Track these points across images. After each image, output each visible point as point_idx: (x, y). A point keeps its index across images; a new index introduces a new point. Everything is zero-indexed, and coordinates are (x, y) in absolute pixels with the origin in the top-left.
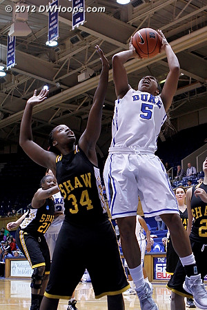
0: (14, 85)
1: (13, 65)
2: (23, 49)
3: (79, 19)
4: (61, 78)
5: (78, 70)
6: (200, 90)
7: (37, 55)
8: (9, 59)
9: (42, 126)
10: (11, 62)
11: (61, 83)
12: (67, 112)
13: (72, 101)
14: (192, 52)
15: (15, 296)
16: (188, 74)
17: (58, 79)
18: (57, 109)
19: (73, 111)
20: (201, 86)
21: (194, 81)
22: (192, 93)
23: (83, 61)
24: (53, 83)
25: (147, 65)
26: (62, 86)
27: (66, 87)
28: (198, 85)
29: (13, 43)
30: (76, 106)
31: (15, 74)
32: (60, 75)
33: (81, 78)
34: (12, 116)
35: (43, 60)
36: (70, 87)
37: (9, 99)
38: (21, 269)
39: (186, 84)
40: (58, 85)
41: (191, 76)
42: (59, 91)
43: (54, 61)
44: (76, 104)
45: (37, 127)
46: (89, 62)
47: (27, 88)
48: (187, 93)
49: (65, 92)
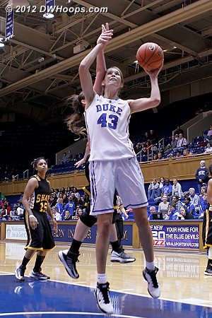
0: (12, 56)
1: (12, 36)
2: (21, 21)
4: (57, 50)
5: (73, 42)
6: (192, 63)
7: (34, 27)
8: (8, 31)
9: (39, 95)
10: (9, 33)
11: (57, 55)
12: (63, 83)
13: (67, 72)
14: (185, 26)
15: (10, 258)
16: (181, 47)
17: (54, 51)
18: (53, 80)
19: (68, 82)
20: (193, 59)
21: (186, 55)
22: (184, 66)
23: (79, 33)
24: (50, 54)
25: (141, 37)
26: (58, 58)
27: (62, 59)
28: (190, 59)
29: (11, 15)
30: (72, 77)
31: (14, 45)
32: (56, 47)
33: (76, 49)
34: (10, 86)
35: (40, 32)
36: (66, 58)
37: (7, 69)
38: (15, 232)
39: (179, 57)
40: (55, 56)
41: (184, 49)
42: (55, 62)
43: (50, 34)
44: (72, 75)
45: (34, 97)
46: (85, 34)
47: (25, 58)
48: (179, 66)
49: (61, 63)
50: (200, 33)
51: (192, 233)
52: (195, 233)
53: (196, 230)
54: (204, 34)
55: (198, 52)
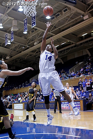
0: (13, 47)
1: (13, 40)
2: (16, 35)
3: (34, 24)
4: (29, 44)
5: (34, 41)
6: (74, 46)
7: (21, 37)
8: (12, 38)
9: (23, 60)
11: (29, 46)
12: (31, 55)
13: (33, 51)
14: (72, 34)
15: (16, 115)
16: (71, 41)
18: (28, 54)
21: (73, 44)
22: (72, 47)
23: (36, 38)
24: (26, 46)
25: (57, 39)
26: (29, 47)
28: (74, 45)
29: (13, 33)
31: (14, 43)
32: (28, 43)
33: (35, 44)
34: (13, 57)
35: (23, 38)
36: (32, 47)
37: (12, 51)
38: (17, 107)
39: (70, 44)
40: (28, 46)
42: (28, 48)
43: (26, 39)
45: (21, 60)
46: (38, 38)
47: (18, 47)
48: (70, 47)
49: (30, 49)
50: (77, 36)
51: (78, 104)
52: (79, 104)
53: (79, 103)
54: (78, 36)
55: (76, 42)
